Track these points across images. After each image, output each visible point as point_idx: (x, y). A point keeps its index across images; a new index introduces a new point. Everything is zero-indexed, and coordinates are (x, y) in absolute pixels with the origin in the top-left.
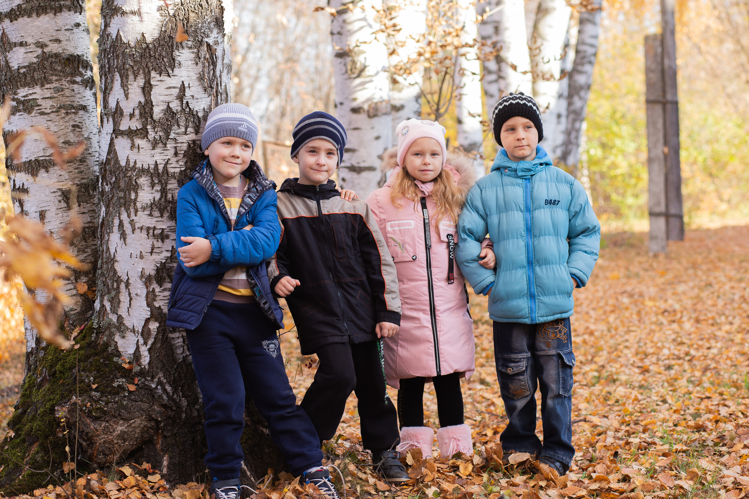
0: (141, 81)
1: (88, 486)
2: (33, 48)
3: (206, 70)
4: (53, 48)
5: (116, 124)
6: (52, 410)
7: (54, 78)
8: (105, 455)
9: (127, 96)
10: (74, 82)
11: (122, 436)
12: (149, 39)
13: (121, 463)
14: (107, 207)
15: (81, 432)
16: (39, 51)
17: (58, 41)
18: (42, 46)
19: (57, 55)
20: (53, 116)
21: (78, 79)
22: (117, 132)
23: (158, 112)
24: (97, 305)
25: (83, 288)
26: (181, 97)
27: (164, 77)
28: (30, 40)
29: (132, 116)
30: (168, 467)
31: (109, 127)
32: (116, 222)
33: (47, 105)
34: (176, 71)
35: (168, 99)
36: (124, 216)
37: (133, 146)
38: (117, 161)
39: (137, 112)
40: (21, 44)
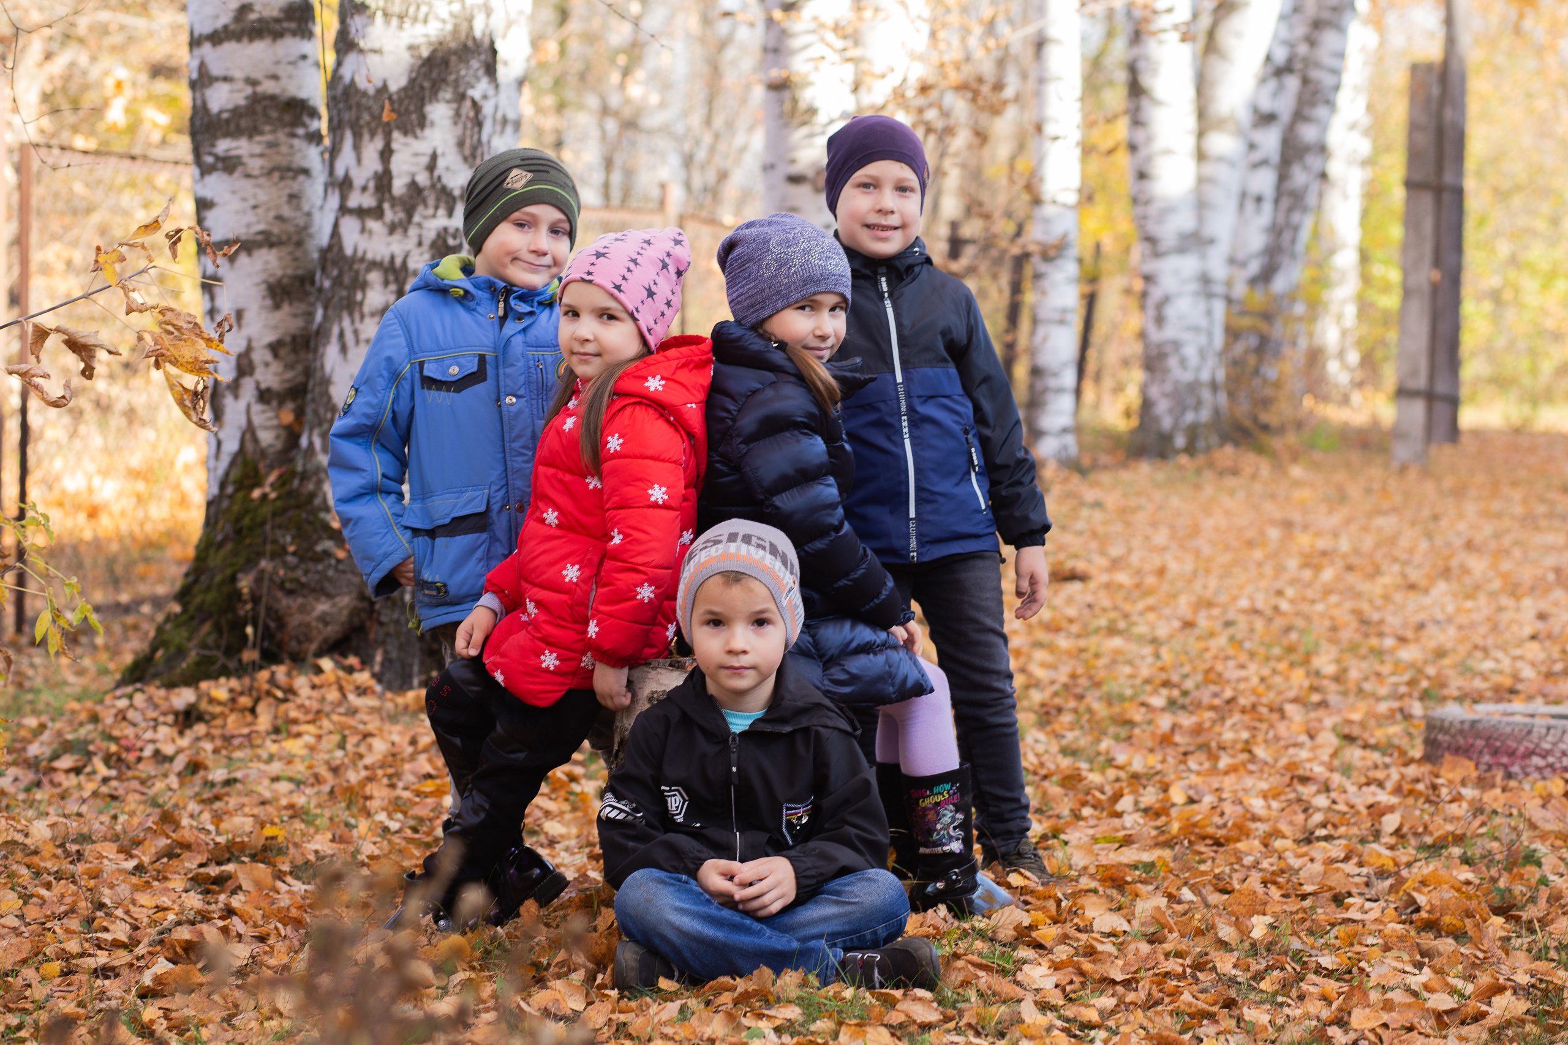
0: (379, 143)
1: (272, 681)
2: (240, 85)
3: (468, 133)
4: (268, 87)
5: (343, 198)
6: (233, 579)
7: (267, 128)
8: (299, 642)
9: (359, 160)
10: (293, 135)
11: (324, 619)
12: (393, 87)
13: (319, 654)
14: (326, 308)
15: (269, 609)
16: (249, 90)
17: (275, 77)
18: (253, 82)
19: (273, 98)
20: (262, 180)
21: (301, 131)
22: (343, 210)
23: (399, 186)
24: (304, 442)
25: (288, 417)
26: (431, 167)
27: (410, 140)
28: (238, 74)
29: (364, 189)
30: (383, 664)
31: (334, 201)
32: (335, 330)
33: (255, 165)
34: (428, 132)
35: (413, 169)
36: (346, 322)
37: (363, 230)
38: (341, 249)
39: (372, 185)
40: (226, 79)
